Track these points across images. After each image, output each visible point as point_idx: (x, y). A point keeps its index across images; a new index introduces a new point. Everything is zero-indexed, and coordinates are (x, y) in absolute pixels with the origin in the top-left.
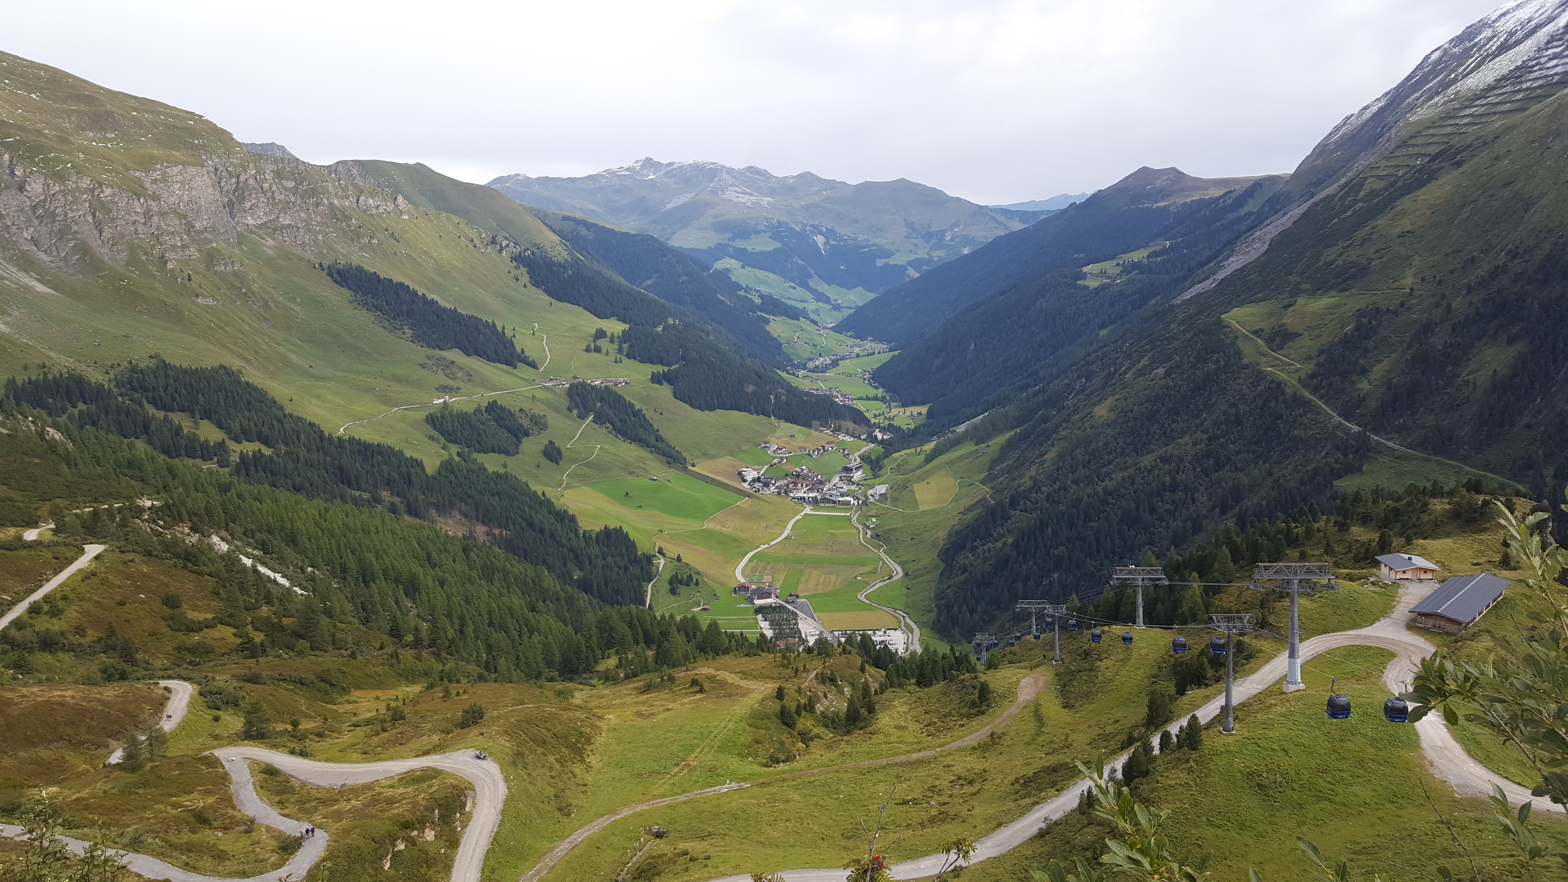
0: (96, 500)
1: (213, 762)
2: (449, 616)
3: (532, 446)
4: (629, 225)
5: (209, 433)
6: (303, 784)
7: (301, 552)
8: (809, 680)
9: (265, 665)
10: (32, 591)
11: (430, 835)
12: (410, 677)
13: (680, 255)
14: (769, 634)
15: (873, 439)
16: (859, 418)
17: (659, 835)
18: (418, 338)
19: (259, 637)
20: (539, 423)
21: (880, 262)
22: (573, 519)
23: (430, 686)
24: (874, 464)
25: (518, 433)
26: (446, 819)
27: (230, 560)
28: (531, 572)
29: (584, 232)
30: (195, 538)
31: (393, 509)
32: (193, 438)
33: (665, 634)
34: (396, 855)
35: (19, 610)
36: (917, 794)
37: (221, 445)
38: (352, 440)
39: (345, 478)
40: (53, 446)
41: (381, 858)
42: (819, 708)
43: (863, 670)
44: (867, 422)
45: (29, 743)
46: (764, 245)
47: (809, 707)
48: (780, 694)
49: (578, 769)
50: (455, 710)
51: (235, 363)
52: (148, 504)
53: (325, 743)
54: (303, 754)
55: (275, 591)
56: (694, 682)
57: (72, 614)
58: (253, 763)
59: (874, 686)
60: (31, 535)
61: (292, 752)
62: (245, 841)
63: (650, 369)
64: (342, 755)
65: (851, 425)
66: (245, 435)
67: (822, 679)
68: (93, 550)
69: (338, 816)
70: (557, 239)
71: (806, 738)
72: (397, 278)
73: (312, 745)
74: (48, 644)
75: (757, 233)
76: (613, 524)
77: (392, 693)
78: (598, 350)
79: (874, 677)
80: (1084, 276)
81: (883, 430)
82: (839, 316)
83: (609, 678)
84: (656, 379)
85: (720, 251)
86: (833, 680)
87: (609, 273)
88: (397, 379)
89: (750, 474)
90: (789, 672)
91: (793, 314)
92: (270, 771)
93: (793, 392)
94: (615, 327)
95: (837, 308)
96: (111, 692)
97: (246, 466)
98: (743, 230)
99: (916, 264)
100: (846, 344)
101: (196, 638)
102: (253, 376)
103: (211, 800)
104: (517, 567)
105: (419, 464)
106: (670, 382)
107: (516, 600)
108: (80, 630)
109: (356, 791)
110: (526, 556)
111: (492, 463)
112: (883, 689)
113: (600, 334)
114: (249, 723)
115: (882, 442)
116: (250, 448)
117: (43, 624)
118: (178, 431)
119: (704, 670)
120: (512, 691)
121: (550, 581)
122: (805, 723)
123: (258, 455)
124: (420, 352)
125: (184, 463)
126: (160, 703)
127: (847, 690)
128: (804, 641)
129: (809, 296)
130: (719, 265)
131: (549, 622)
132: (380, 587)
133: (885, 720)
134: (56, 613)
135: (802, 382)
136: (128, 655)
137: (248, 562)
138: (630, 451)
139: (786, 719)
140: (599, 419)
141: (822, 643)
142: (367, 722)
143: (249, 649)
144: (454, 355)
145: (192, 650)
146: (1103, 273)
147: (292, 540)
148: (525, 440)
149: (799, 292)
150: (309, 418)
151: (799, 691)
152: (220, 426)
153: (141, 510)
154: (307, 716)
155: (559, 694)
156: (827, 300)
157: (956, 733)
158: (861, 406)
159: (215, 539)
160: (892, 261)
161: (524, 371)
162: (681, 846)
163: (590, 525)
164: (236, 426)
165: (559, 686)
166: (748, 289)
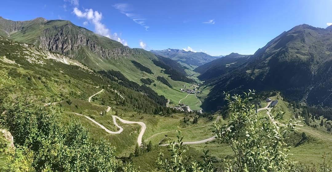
0: (104, 84)
1: (112, 117)
2: (141, 104)
3: (152, 84)
4: (167, 57)
5: (116, 79)
6: (121, 122)
7: (125, 94)
8: (188, 117)
9: (119, 107)
10: (96, 93)
11: (136, 132)
12: (135, 111)
13: (173, 61)
14: (183, 110)
15: (198, 85)
16: (196, 82)
17: (166, 136)
18: (140, 70)
19: (119, 103)
20: (153, 81)
21: (199, 63)
22: (157, 94)
23: (138, 113)
24: (198, 88)
25: (151, 82)
26: (138, 130)
27: (116, 93)
28: (151, 100)
29: (161, 57)
30: (113, 90)
31: (135, 90)
32: (115, 79)
33: (168, 110)
34: (131, 133)
35: (94, 95)
36: (203, 132)
37: (118, 80)
38: (132, 81)
39: (130, 86)
40: (101, 78)
41: (129, 133)
42: (190, 120)
43: (196, 115)
44: (197, 83)
45: (93, 109)
46: (185, 60)
47: (189, 120)
48: (184, 118)
49: (155, 126)
50: (140, 116)
51: (120, 71)
52: (109, 86)
53: (125, 118)
54: (122, 118)
55: (121, 98)
56: (172, 116)
57: (100, 97)
58: (116, 118)
59: (197, 117)
60: (97, 87)
61: (121, 118)
62: (114, 127)
63: (168, 75)
64: (126, 119)
65: (194, 83)
66: (120, 79)
67: (190, 116)
68: (103, 90)
69: (124, 127)
70: (157, 58)
71: (188, 124)
72: (139, 62)
73: (123, 118)
74: (96, 99)
75: (183, 58)
76: (163, 95)
77: (134, 113)
78: (162, 72)
79: (197, 116)
80: (226, 66)
81: (199, 84)
82: (193, 69)
83: (161, 115)
84: (169, 76)
85: (178, 60)
86: (192, 117)
87: (164, 63)
88: (138, 75)
89: (182, 89)
90: (186, 116)
91: (188, 69)
92: (118, 119)
93: (187, 79)
94: (164, 70)
95: (193, 68)
96: (102, 106)
97: (120, 83)
98: (182, 58)
99: (203, 63)
100: (194, 73)
101: (112, 102)
102: (122, 73)
103: (111, 121)
104: (150, 99)
105: (139, 85)
106: (171, 77)
107: (149, 103)
108: (100, 98)
109: (127, 124)
110: (151, 98)
111: (147, 86)
112: (198, 118)
113: (162, 70)
114: (116, 113)
115: (199, 86)
116: (121, 81)
117: (96, 97)
118: (113, 78)
119: (173, 115)
120: (148, 115)
121: (154, 101)
122: (188, 122)
123: (121, 82)
124: (140, 71)
125: (113, 82)
126: (107, 109)
127: (194, 118)
128: (188, 111)
129: (190, 67)
130: (178, 62)
131: (153, 106)
132: (133, 99)
133: (199, 122)
134: (98, 96)
135: (189, 77)
136: (104, 102)
137: (119, 94)
138: (165, 86)
139: (185, 122)
140: (161, 81)
141: (190, 112)
142: (130, 116)
143: (117, 104)
144: (144, 72)
145: (112, 103)
146: (228, 66)
147: (124, 92)
148: (152, 83)
149: (188, 66)
150: (127, 78)
151: (187, 118)
152: (117, 78)
153: (108, 86)
154: (123, 114)
155: (154, 116)
156: (192, 67)
157: (208, 123)
158: (196, 81)
159: (115, 91)
160: (200, 62)
161: (152, 74)
162: (169, 138)
163: (159, 94)
164: (119, 78)
165: (154, 115)
166: (182, 65)
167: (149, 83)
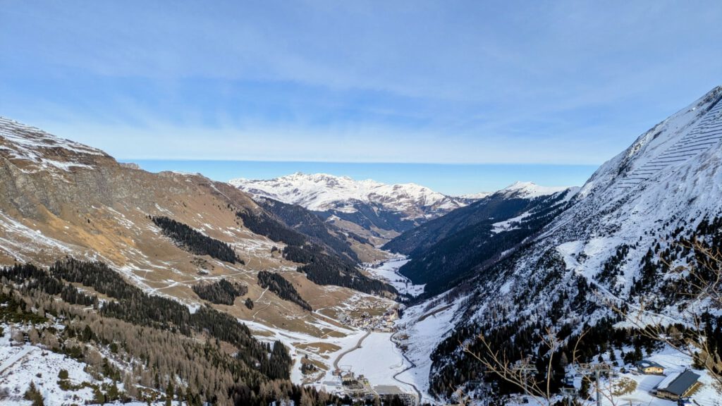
3: (241, 300)
4: (290, 200)
5: (90, 292)
13: (312, 214)
18: (191, 250)
20: (243, 291)
21: (402, 219)
24: (399, 312)
25: (234, 295)
28: (236, 362)
29: (270, 204)
31: (173, 331)
32: (82, 295)
37: (95, 298)
38: (156, 297)
44: (396, 292)
46: (350, 210)
51: (106, 260)
63: (297, 265)
65: (389, 293)
70: (257, 206)
72: (183, 222)
75: (347, 205)
78: (273, 256)
80: (493, 228)
81: (404, 296)
82: (384, 243)
84: (299, 270)
85: (330, 213)
87: (280, 221)
88: (180, 269)
91: (363, 241)
93: (362, 276)
94: (281, 246)
97: (106, 309)
99: (418, 220)
105: (187, 309)
106: (305, 271)
111: (220, 309)
113: (274, 249)
116: (108, 300)
118: (75, 292)
121: (245, 367)
123: (112, 303)
124: (191, 256)
125: (76, 307)
129: (370, 233)
130: (329, 219)
135: (366, 272)
138: (285, 304)
140: (272, 289)
144: (207, 258)
146: (502, 227)
148: (237, 298)
149: (366, 232)
150: (137, 286)
152: (95, 288)
156: (377, 235)
158: (394, 284)
160: (408, 219)
161: (238, 265)
166: (342, 230)
167: (227, 297)
